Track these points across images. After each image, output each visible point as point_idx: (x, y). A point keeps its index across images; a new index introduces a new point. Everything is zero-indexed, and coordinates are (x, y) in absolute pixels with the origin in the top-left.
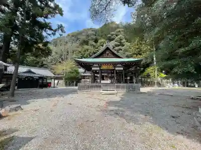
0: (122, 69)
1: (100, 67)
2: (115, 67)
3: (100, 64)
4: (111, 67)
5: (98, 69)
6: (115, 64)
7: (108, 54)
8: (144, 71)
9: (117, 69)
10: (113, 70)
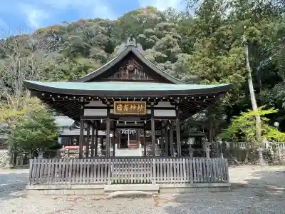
0: (172, 113)
1: (109, 108)
2: (153, 109)
3: (108, 100)
4: (141, 109)
5: (104, 113)
6: (152, 100)
7: (131, 72)
8: (228, 122)
9: (158, 113)
10: (149, 117)
